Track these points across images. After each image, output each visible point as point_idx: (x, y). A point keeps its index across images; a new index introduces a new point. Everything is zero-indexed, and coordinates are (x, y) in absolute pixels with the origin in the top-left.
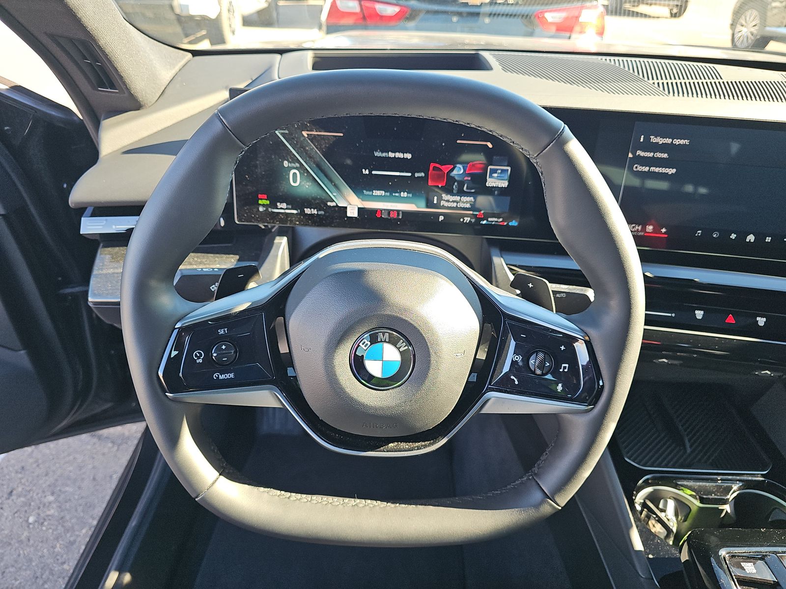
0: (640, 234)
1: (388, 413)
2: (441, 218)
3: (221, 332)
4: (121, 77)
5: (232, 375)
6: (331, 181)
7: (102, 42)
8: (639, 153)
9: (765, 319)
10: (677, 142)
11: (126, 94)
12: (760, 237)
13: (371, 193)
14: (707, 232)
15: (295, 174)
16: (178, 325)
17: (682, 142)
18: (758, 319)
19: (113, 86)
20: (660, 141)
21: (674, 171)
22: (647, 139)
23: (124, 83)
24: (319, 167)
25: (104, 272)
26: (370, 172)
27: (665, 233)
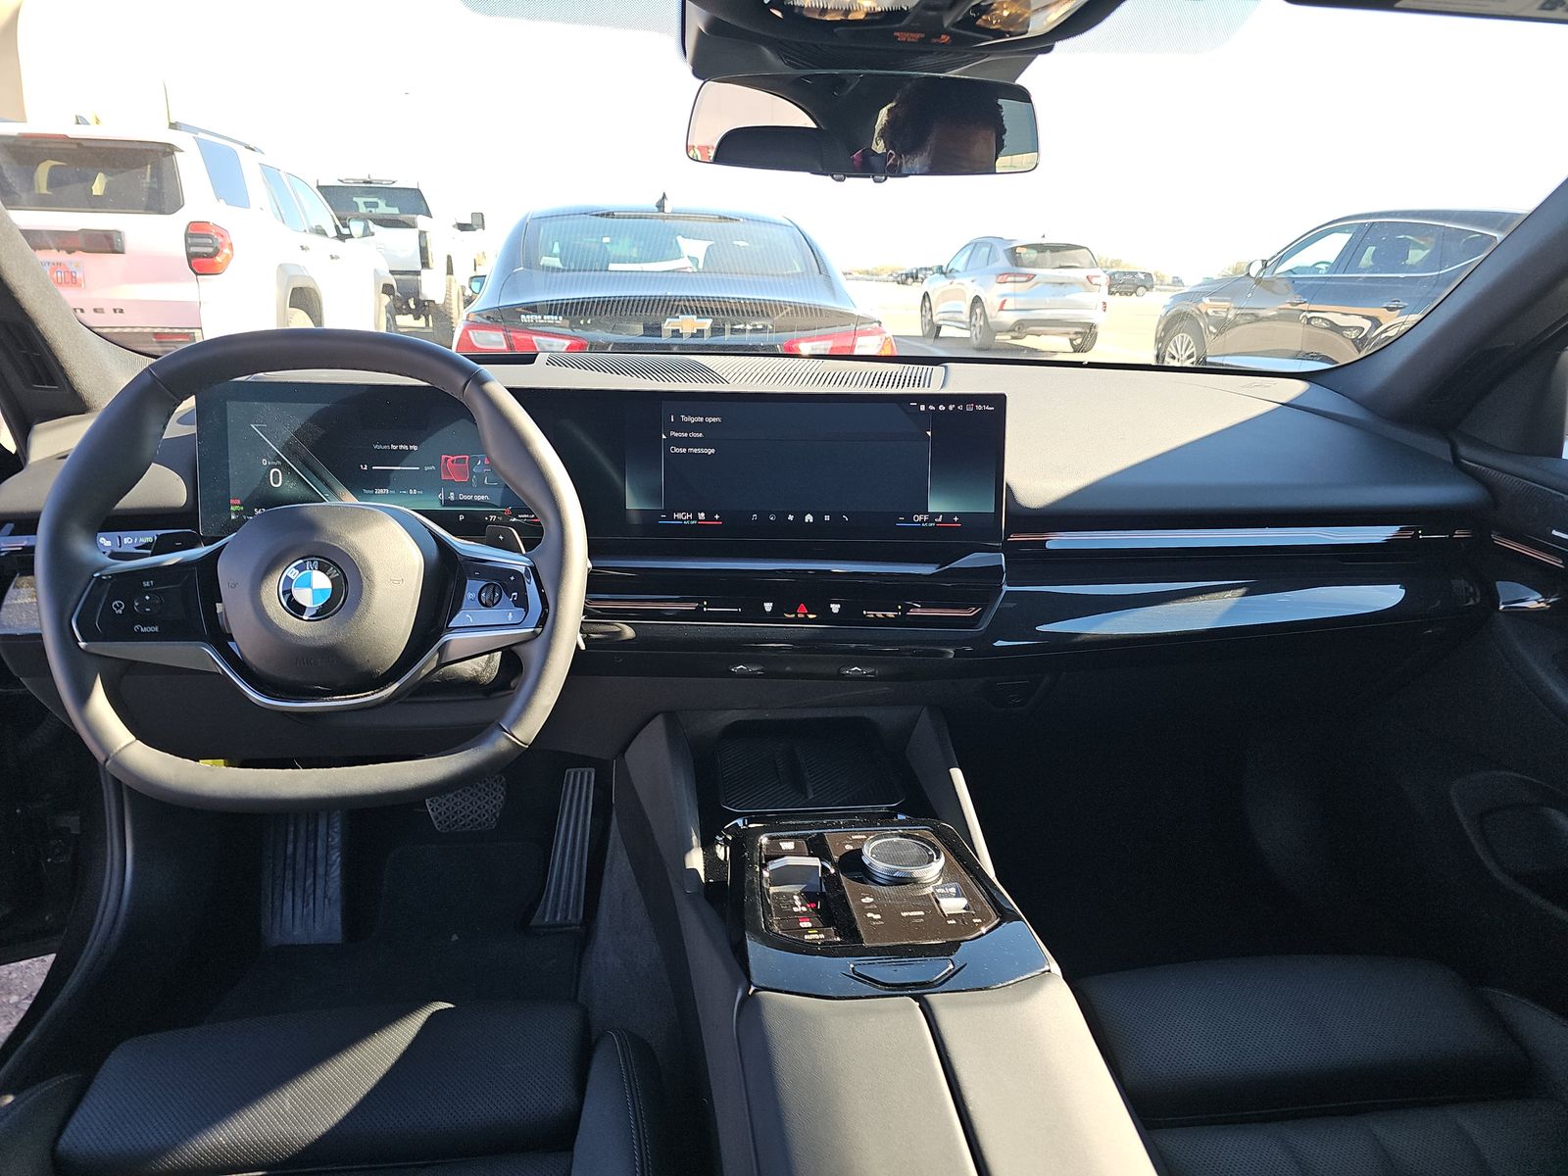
0: (693, 522)
1: (320, 643)
2: (461, 517)
3: (146, 584)
4: (62, 369)
5: (156, 629)
6: (321, 479)
7: (41, 327)
8: (672, 433)
9: (839, 606)
10: (709, 420)
11: (68, 390)
12: (818, 516)
13: (372, 492)
14: (763, 515)
15: (276, 473)
16: (96, 575)
17: (714, 420)
18: (832, 606)
19: (52, 382)
20: (693, 420)
21: (713, 451)
22: (678, 418)
23: (66, 377)
24: (306, 465)
25: (19, 601)
26: (370, 467)
27: (719, 520)
